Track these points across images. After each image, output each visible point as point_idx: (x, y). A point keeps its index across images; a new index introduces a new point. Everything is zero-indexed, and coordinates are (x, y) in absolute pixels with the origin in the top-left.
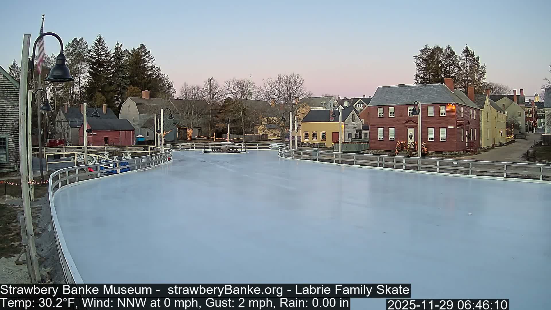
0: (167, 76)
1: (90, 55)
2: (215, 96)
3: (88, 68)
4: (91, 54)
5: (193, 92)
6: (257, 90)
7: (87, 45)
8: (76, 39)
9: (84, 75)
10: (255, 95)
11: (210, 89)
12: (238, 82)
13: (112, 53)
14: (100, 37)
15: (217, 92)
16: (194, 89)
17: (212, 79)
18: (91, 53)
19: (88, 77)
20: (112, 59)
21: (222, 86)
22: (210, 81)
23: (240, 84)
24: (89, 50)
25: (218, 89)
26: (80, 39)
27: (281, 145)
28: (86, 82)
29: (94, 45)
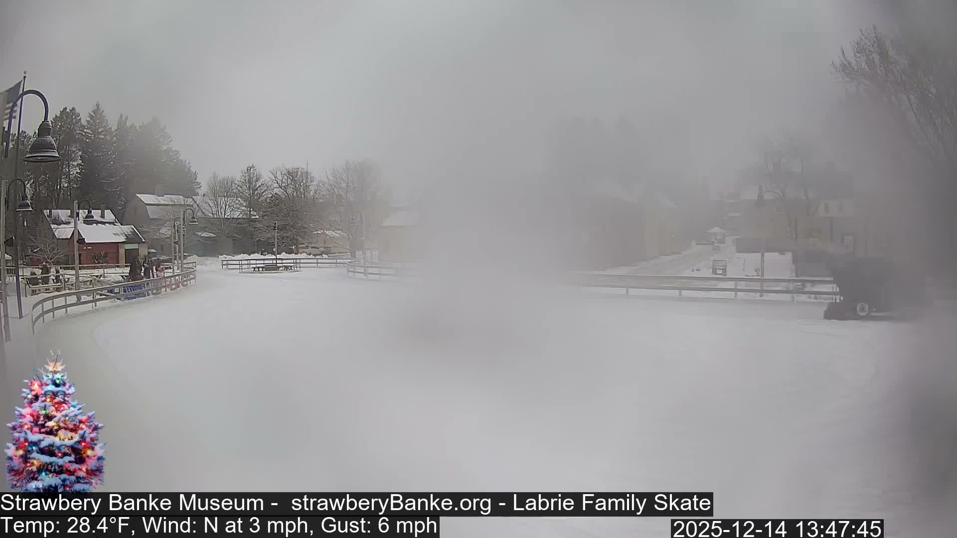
0: (189, 163)
1: (84, 134)
2: (256, 192)
3: (80, 153)
4: (85, 132)
5: (225, 186)
6: (315, 183)
7: (80, 118)
8: (66, 108)
9: (75, 163)
10: (313, 189)
11: (250, 182)
12: (289, 172)
13: (113, 129)
14: (98, 105)
15: (259, 186)
16: (227, 182)
17: (253, 167)
18: (85, 130)
19: (80, 165)
20: (114, 138)
21: (266, 177)
22: (250, 170)
23: (292, 175)
24: (82, 125)
25: (261, 182)
26: (71, 109)
27: (350, 261)
28: (77, 172)
29: (89, 119)
